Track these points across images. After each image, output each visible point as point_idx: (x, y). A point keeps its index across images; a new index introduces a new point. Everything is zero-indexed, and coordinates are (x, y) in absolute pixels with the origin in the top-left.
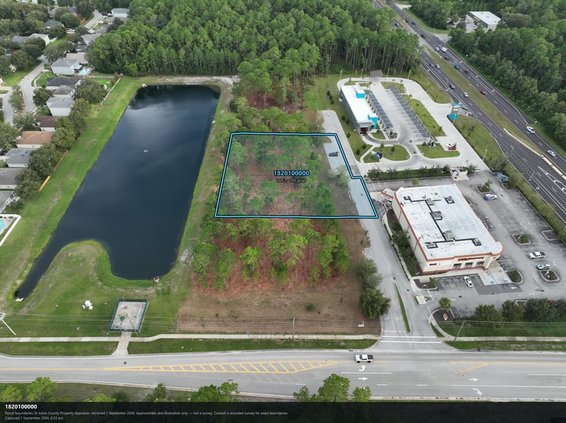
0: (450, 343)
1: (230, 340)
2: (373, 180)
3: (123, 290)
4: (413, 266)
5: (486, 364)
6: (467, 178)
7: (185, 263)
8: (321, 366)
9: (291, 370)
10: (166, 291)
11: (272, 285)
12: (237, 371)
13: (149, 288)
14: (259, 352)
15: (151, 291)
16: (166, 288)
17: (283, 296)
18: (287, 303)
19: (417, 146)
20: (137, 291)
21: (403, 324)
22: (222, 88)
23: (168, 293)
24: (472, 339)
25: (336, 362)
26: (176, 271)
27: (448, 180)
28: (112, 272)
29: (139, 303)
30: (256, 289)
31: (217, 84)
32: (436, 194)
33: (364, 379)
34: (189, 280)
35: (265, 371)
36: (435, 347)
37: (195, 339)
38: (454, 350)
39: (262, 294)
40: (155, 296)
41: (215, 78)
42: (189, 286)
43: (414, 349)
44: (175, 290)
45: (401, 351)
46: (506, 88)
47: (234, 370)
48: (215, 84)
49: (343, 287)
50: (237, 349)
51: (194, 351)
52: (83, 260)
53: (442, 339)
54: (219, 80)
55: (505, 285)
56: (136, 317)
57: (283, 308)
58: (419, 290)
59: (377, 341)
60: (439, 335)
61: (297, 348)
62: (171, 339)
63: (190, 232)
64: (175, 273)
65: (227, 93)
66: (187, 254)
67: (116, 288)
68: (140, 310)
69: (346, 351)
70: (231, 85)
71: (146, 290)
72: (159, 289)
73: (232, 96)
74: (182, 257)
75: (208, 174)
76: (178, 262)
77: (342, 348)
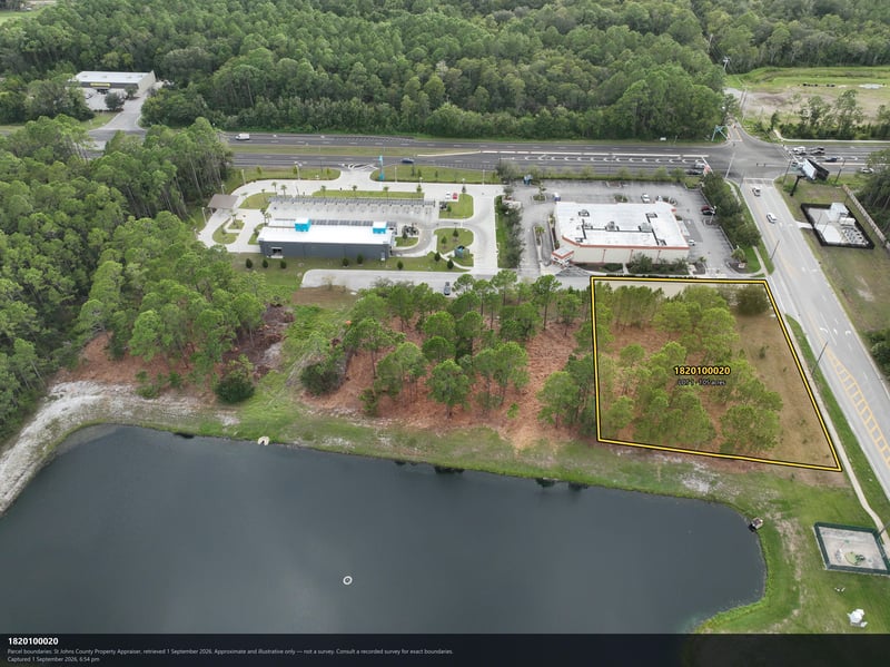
0: (770, 272)
2: (515, 268)
3: (797, 570)
5: (784, 260)
7: (713, 484)
9: (851, 380)
10: (780, 506)
12: (877, 426)
13: (780, 531)
14: (840, 405)
15: (785, 527)
16: (774, 506)
19: (441, 218)
22: (103, 419)
23: (784, 503)
26: (733, 494)
28: (756, 601)
31: (66, 427)
32: (572, 220)
33: (835, 330)
34: (750, 476)
36: (777, 282)
37: (852, 466)
40: (796, 519)
42: (762, 476)
44: (776, 494)
46: (326, 127)
47: (877, 429)
53: (767, 275)
56: (846, 541)
58: (708, 274)
59: (785, 314)
60: (763, 275)
62: (865, 493)
63: (640, 478)
64: (738, 498)
65: (139, 410)
66: (693, 482)
67: (795, 583)
68: (831, 536)
69: (808, 338)
70: (105, 400)
71: (785, 535)
72: (778, 515)
73: (166, 399)
74: (701, 490)
75: (475, 450)
76: (712, 496)
77: (805, 339)
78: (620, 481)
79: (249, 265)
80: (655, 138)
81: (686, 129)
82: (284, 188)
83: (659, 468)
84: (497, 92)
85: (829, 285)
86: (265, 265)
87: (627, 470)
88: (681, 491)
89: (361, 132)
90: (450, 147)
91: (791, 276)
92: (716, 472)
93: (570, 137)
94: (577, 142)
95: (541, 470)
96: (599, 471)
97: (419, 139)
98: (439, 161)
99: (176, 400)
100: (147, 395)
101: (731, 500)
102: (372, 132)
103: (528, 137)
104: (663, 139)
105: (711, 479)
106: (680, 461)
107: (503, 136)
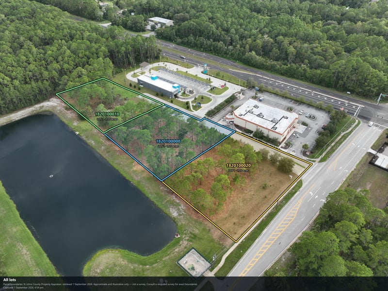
0: (320, 162)
1: (255, 228)
2: (211, 117)
3: (168, 257)
4: (274, 142)
5: (336, 160)
6: (244, 96)
7: (180, 215)
8: (299, 205)
9: (293, 217)
10: (192, 236)
11: (236, 191)
12: (277, 238)
13: (181, 243)
14: (272, 222)
15: (184, 243)
16: (190, 235)
17: (247, 192)
18: (253, 193)
19: (208, 92)
20: (177, 250)
21: (299, 166)
22: (52, 111)
23: (195, 236)
24: (324, 154)
25: (301, 200)
27: (238, 100)
28: (143, 256)
29: (190, 253)
30: (232, 199)
31: (44, 109)
32: (248, 107)
33: (317, 197)
34: (196, 221)
35: (282, 230)
36: (318, 167)
37: (241, 242)
38: (324, 163)
39: (237, 198)
40: (191, 243)
41: (37, 106)
42: (200, 223)
43: (314, 173)
44: (197, 232)
45: (312, 177)
46: (208, 51)
47: (275, 238)
48: (41, 110)
49: (263, 169)
50: (263, 229)
51: (248, 248)
52: (115, 265)
53: (316, 162)
54: (43, 106)
55: (306, 129)
56: (198, 261)
57: (254, 197)
58: (287, 150)
59: (301, 180)
60: (314, 161)
61: (283, 207)
62: (231, 253)
63: (158, 199)
64: (182, 224)
65: (61, 112)
66: (174, 210)
67: (161, 260)
68: (195, 256)
69: (298, 193)
70: (57, 106)
71: (180, 245)
72: (187, 238)
73: (69, 112)
74: (173, 215)
75: (122, 163)
76: (175, 219)
77: (296, 192)
78: (152, 197)
79: (131, 85)
80: (345, 91)
81: (360, 90)
82: (166, 65)
83: (168, 200)
84: (284, 53)
85: (344, 179)
86: (135, 87)
87: (157, 194)
88: (166, 211)
89: (219, 56)
90: (246, 69)
91: (329, 168)
92: (185, 212)
93: (301, 80)
94: (303, 82)
95: (133, 179)
96: (149, 189)
97: (238, 64)
98: (234, 73)
99: (71, 113)
100: (67, 109)
101: (179, 224)
102: (222, 56)
103: (282, 74)
104: (348, 92)
105: (181, 213)
106: (178, 201)
107: (272, 71)
